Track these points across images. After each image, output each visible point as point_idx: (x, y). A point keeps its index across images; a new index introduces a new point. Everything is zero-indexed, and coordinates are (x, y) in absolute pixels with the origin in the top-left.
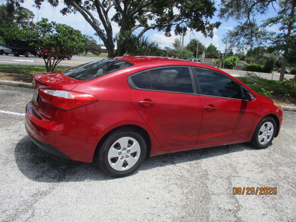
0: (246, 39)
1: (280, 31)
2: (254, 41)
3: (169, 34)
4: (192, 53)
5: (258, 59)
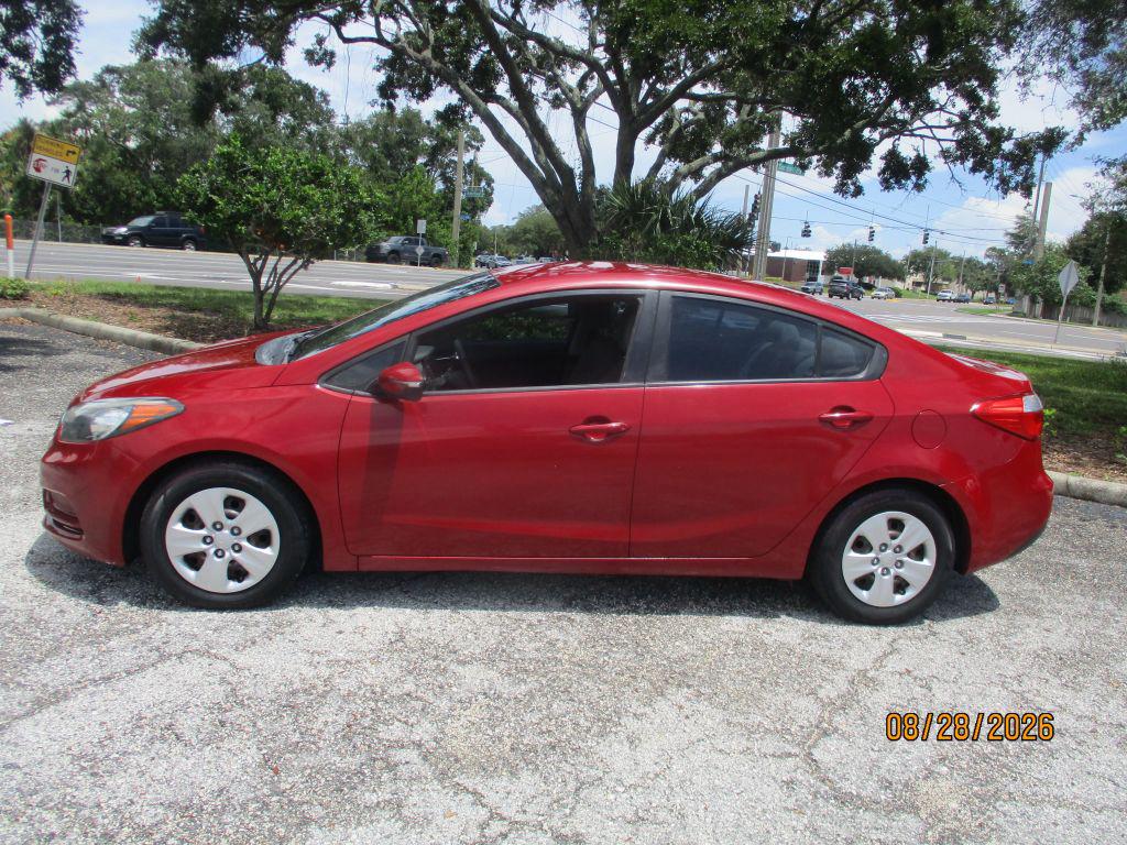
3: (854, 184)
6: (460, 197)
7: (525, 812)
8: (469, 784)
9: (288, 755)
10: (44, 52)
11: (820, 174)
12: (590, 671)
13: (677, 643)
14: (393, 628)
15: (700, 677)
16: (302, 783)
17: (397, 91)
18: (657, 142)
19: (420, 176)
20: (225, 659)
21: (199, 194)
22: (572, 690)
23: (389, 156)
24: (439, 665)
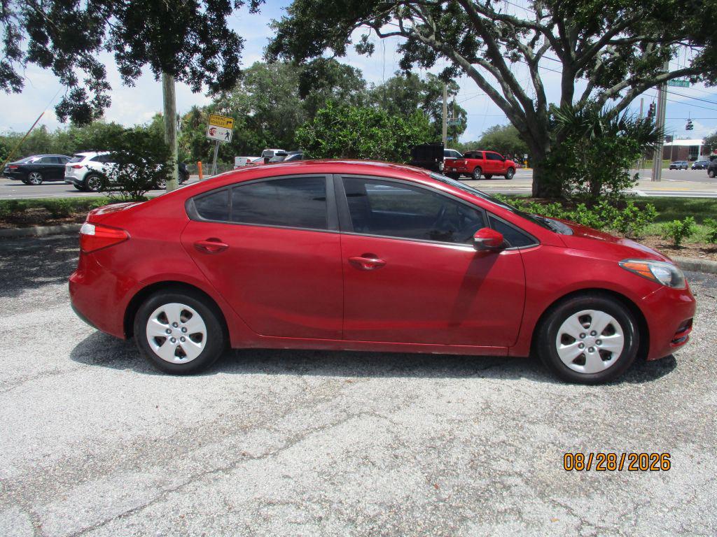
6: (445, 127)
7: (603, 521)
8: (560, 500)
9: (441, 478)
10: (224, 66)
11: (706, 85)
12: (619, 430)
13: (675, 413)
14: (480, 400)
15: (699, 436)
16: (455, 495)
17: (412, 63)
18: (584, 77)
19: (419, 115)
20: (386, 418)
21: (309, 140)
22: (611, 442)
23: (400, 105)
24: (517, 424)
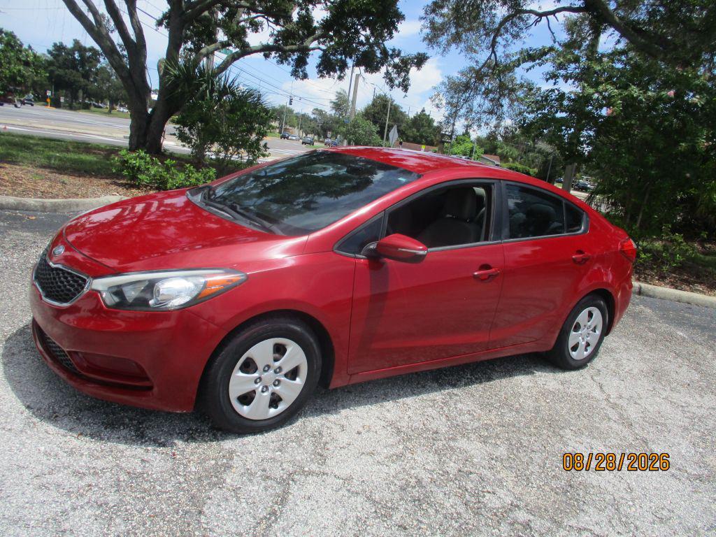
0: (486, 101)
1: (547, 81)
2: (505, 108)
3: (302, 71)
4: (375, 128)
5: (525, 153)
